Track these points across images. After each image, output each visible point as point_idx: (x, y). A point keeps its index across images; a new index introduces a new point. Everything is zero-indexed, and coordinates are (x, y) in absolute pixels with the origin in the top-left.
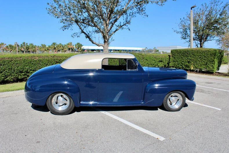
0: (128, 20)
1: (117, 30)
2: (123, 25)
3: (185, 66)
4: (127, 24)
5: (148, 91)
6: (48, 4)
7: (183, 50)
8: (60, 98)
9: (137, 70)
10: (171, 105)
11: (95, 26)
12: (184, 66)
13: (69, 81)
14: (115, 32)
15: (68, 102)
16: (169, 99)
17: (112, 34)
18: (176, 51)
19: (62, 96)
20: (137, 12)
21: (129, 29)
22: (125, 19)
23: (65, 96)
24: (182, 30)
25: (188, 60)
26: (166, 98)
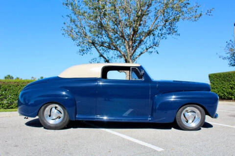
0: (156, 41)
1: (142, 53)
2: (150, 48)
3: (227, 93)
4: (154, 46)
5: (157, 108)
6: (65, 23)
7: (223, 73)
8: (54, 109)
9: (143, 79)
10: (187, 122)
11: (116, 49)
12: (225, 93)
13: (67, 92)
14: (140, 55)
15: (62, 115)
16: (184, 114)
17: (136, 58)
18: (215, 75)
19: (56, 108)
20: (168, 32)
21: (157, 53)
22: (151, 40)
23: (59, 108)
24: (229, 55)
25: (231, 86)
26: (179, 112)
